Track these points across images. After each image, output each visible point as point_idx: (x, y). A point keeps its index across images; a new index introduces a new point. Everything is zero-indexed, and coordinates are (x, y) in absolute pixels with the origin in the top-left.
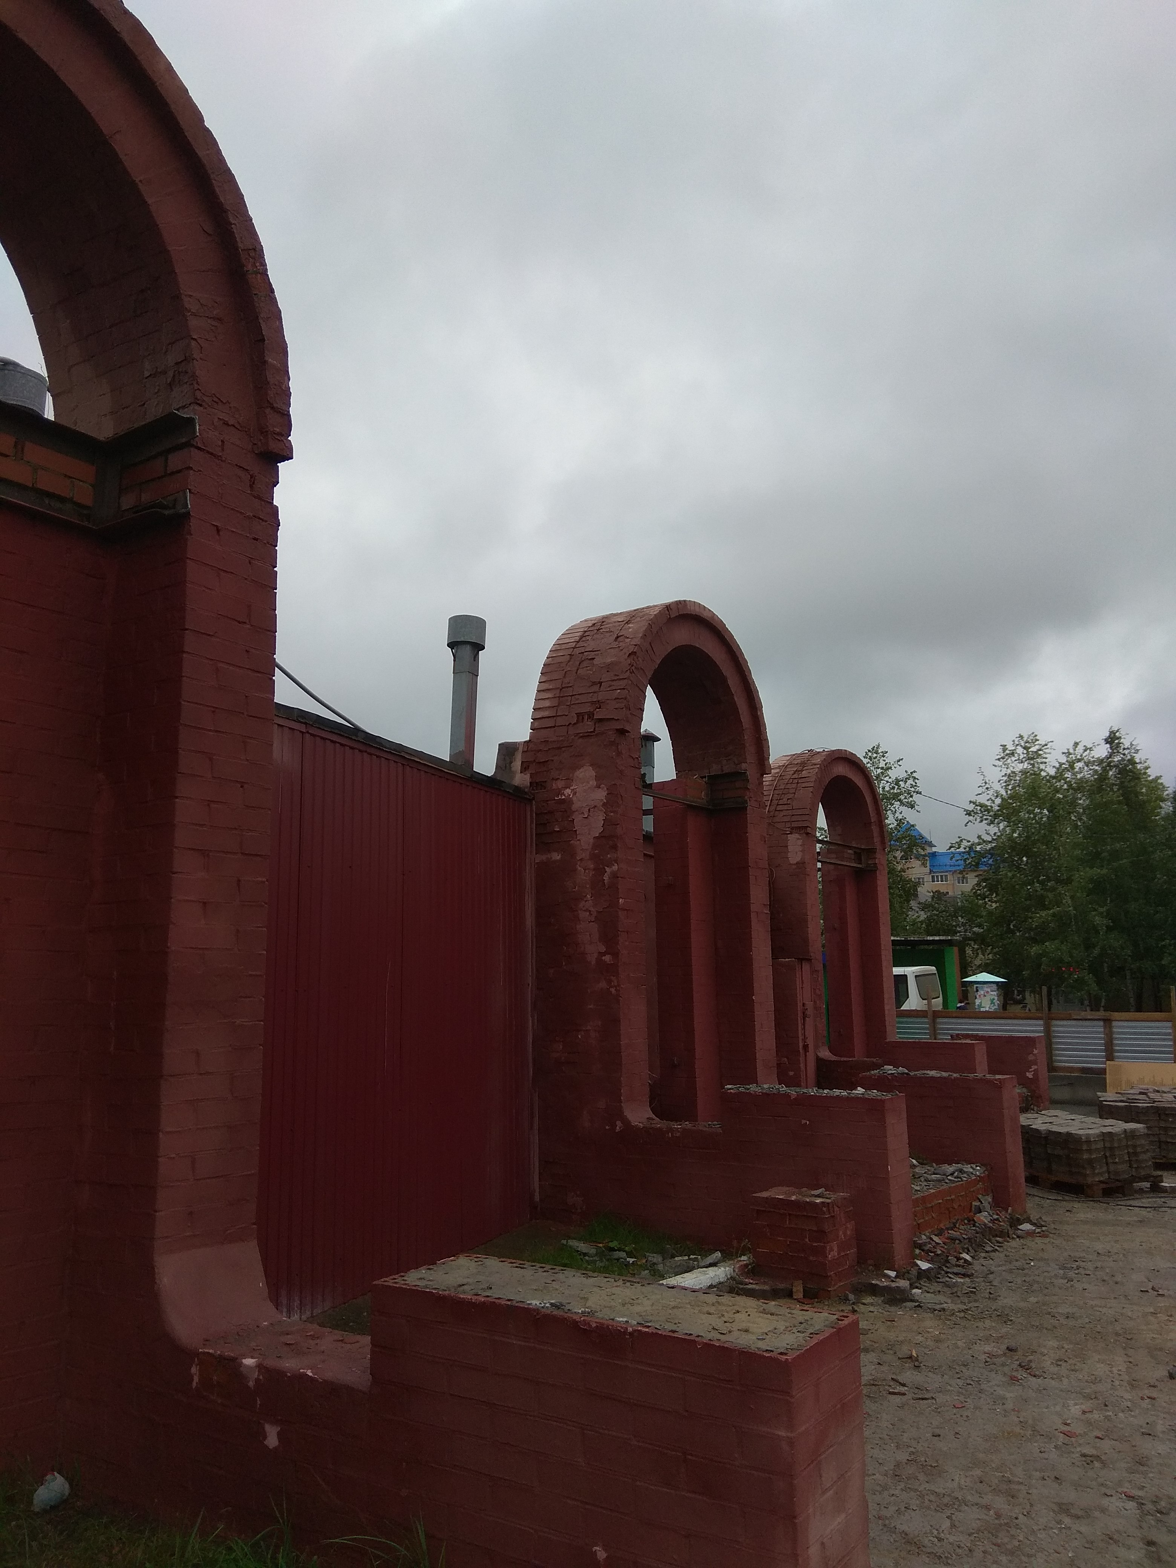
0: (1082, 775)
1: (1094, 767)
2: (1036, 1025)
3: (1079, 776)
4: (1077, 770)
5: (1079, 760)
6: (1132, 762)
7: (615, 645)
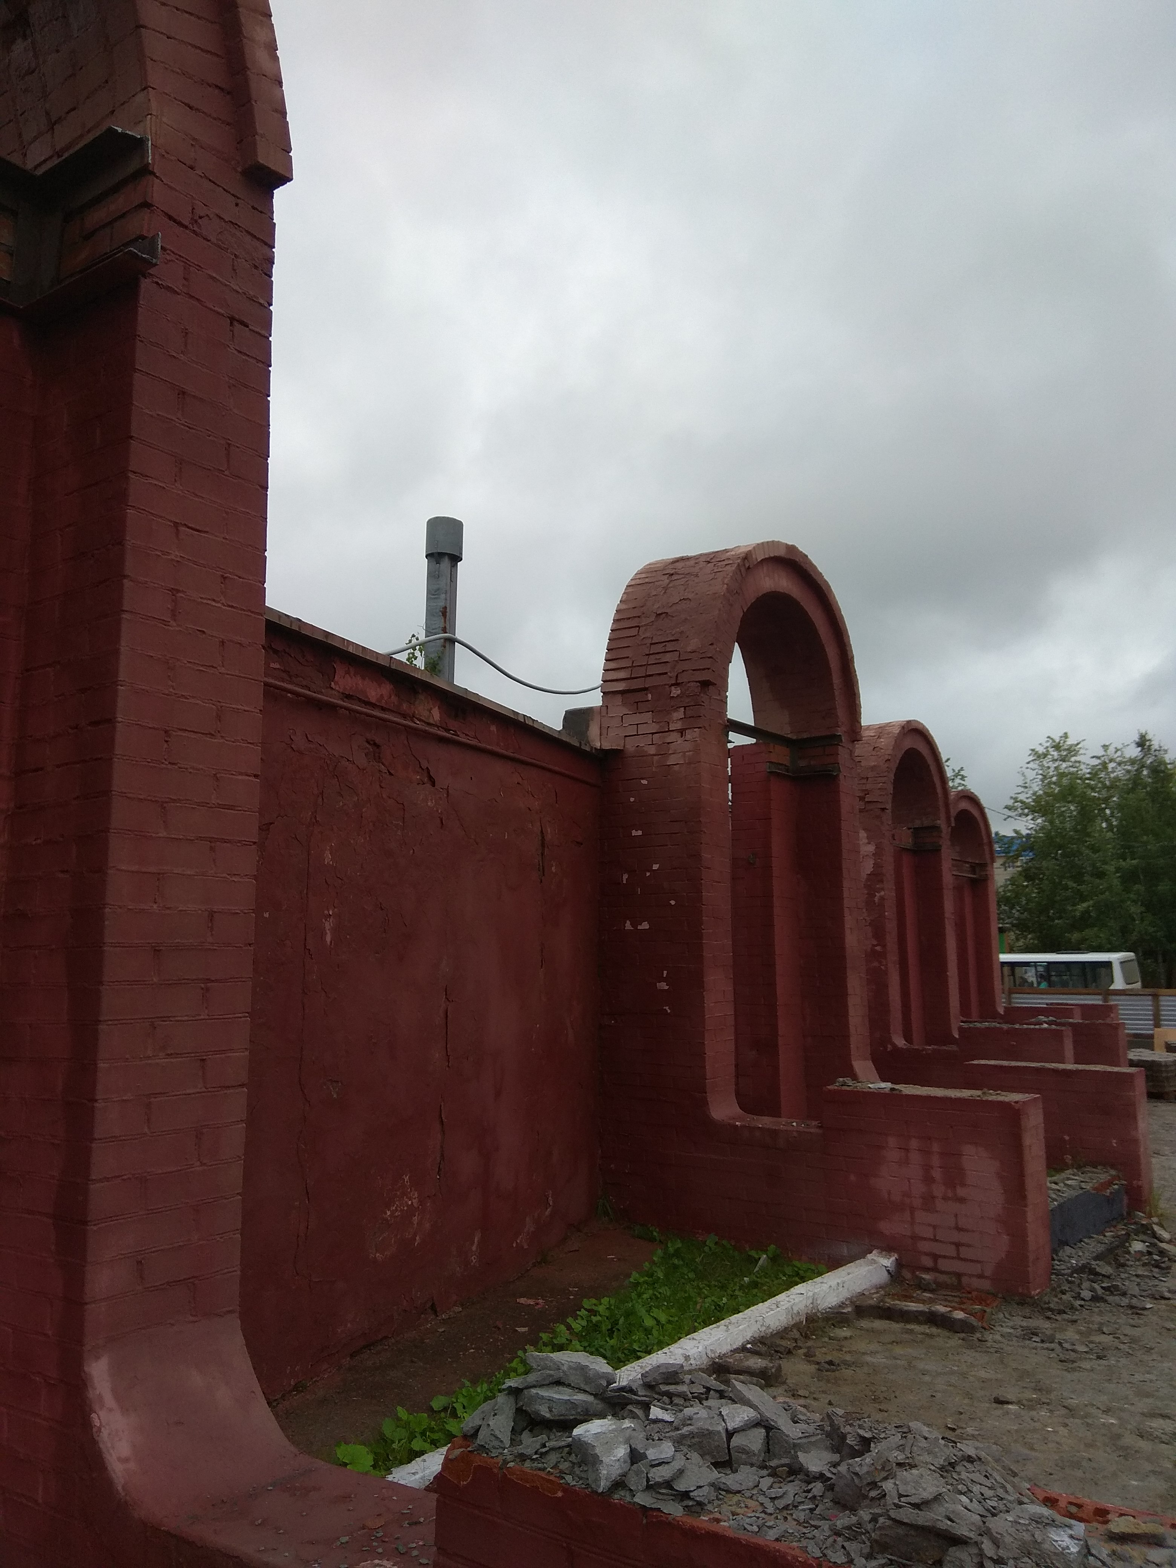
0: (1115, 774)
1: (1126, 767)
2: (1096, 1000)
3: (1112, 775)
4: (1110, 770)
5: (1111, 761)
6: (1162, 762)
7: (874, 753)
